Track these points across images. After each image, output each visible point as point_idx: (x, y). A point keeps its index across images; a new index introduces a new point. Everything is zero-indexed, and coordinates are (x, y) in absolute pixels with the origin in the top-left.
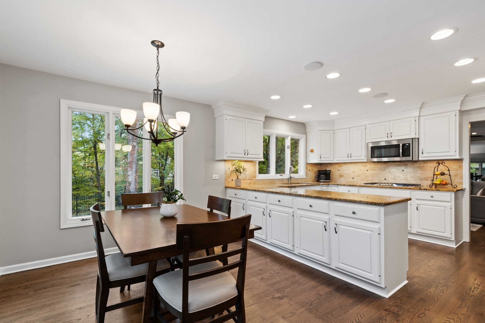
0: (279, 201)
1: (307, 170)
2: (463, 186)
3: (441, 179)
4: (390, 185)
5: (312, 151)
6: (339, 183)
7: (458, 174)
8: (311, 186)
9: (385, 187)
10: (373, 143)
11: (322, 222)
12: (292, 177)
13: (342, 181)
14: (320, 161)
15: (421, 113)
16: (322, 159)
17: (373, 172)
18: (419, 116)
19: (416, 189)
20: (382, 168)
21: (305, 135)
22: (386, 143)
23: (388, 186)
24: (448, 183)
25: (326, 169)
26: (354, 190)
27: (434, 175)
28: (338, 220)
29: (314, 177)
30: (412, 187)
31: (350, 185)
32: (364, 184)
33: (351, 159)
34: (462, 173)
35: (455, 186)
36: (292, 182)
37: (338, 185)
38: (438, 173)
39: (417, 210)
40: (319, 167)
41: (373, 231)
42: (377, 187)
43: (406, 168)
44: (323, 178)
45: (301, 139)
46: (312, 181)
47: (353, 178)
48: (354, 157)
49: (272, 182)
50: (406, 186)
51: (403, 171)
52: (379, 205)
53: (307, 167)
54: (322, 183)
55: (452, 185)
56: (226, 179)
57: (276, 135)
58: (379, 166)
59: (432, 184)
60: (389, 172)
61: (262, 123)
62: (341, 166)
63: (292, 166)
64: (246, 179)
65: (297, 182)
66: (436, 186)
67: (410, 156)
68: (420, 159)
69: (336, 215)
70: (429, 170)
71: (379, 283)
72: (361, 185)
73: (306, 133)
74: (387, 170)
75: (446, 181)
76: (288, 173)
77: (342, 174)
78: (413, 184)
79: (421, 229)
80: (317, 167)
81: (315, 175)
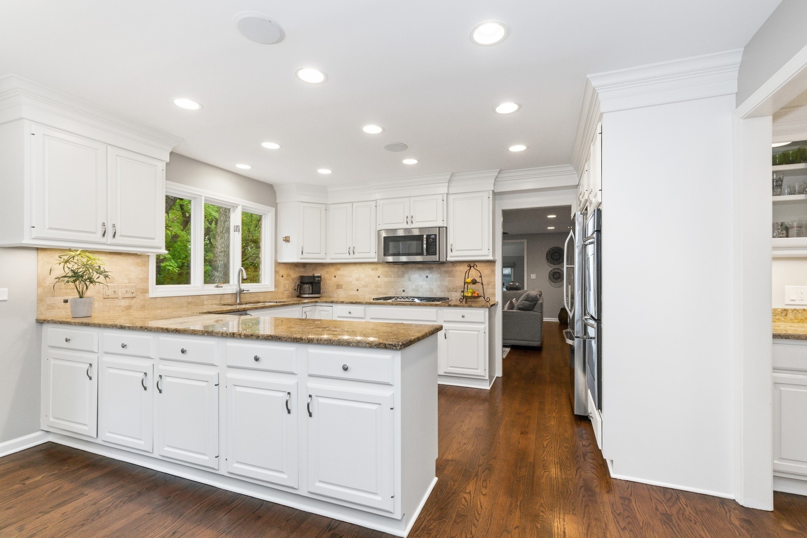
0: (183, 351)
1: (277, 277)
2: (495, 299)
3: (472, 289)
4: (411, 300)
5: (287, 240)
6: (335, 300)
7: (490, 282)
8: (282, 308)
9: (403, 305)
10: (387, 230)
11: (282, 394)
12: (244, 290)
13: (341, 295)
14: (301, 259)
15: (450, 189)
16: (305, 255)
17: (386, 279)
18: (447, 194)
19: (444, 306)
20: (400, 273)
21: (274, 209)
22: (404, 231)
23: (408, 303)
24: (480, 295)
25: (314, 274)
26: (357, 310)
27: (465, 284)
28: (315, 385)
29: (291, 290)
30: (438, 303)
31: (352, 303)
32: (373, 299)
33: (354, 256)
34: (495, 280)
35: (488, 299)
36: (243, 300)
37: (332, 302)
38: (469, 280)
39: (446, 338)
40: (302, 270)
41: (380, 404)
42: (392, 304)
43: (431, 272)
44: (308, 291)
45: (265, 214)
46: (288, 297)
47: (358, 290)
48: (358, 253)
49: (194, 301)
50: (430, 301)
51: (427, 277)
52: (392, 348)
53: (278, 269)
54: (306, 301)
55: (484, 298)
56: (40, 300)
57: (205, 200)
58: (395, 269)
59: (462, 298)
60: (410, 280)
61: (162, 166)
62: (339, 269)
63: (243, 268)
64: (114, 296)
65: (256, 299)
66: (466, 300)
67: (436, 254)
68: (449, 259)
69: (310, 376)
70: (459, 275)
71: (391, 513)
72: (369, 301)
73: (274, 204)
74: (406, 276)
75: (478, 292)
76: (236, 282)
77: (341, 284)
78: (440, 298)
79: (450, 367)
80: (297, 269)
81: (293, 285)
